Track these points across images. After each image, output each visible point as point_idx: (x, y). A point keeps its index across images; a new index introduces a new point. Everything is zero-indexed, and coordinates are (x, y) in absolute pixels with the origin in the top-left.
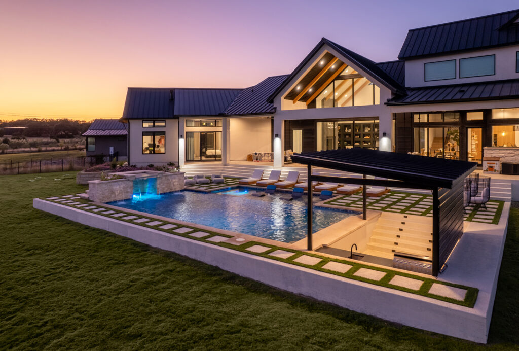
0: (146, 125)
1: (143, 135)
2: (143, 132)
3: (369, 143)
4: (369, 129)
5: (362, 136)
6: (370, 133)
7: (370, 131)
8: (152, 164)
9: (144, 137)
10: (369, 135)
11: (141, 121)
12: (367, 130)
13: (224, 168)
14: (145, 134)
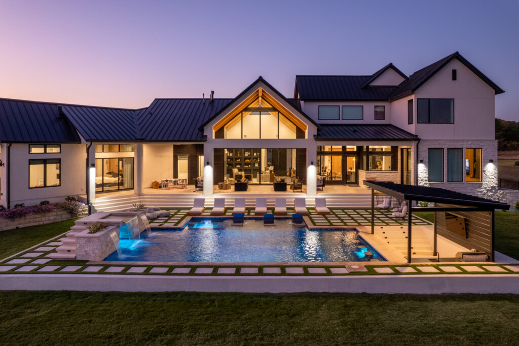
0: (35, 150)
1: (30, 164)
2: (30, 160)
3: (250, 166)
4: (249, 154)
5: (243, 159)
6: (250, 157)
7: (250, 155)
8: (47, 200)
9: (31, 166)
10: (249, 159)
11: (27, 145)
12: (247, 154)
13: (140, 198)
14: (33, 161)
